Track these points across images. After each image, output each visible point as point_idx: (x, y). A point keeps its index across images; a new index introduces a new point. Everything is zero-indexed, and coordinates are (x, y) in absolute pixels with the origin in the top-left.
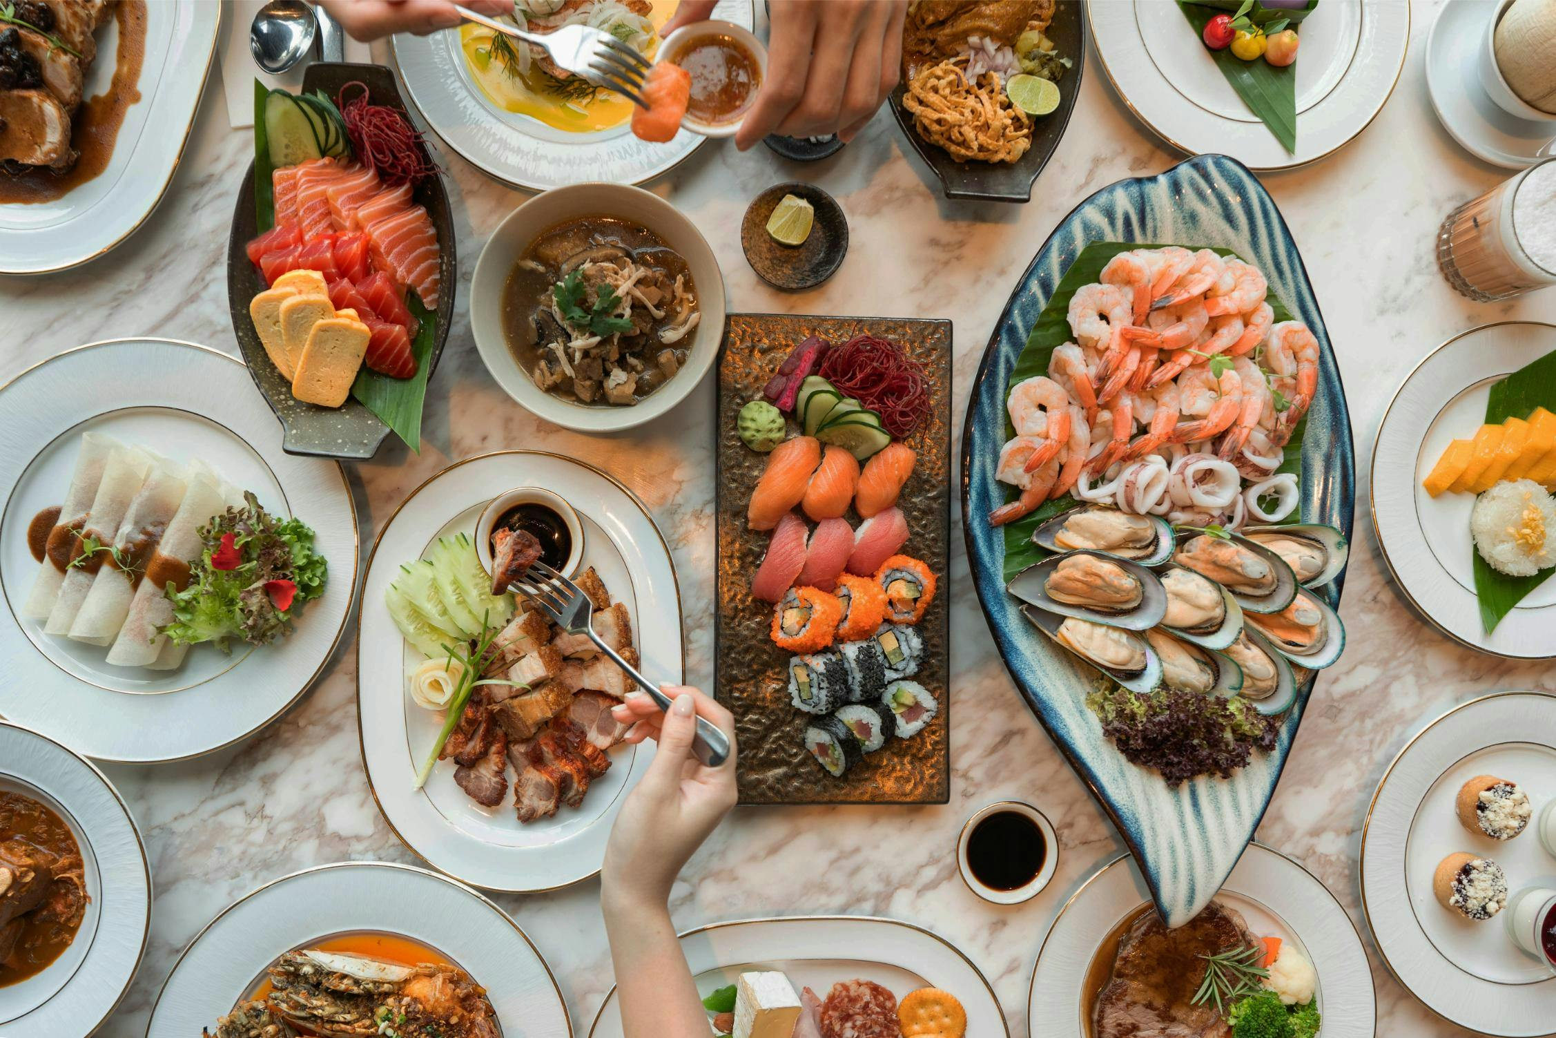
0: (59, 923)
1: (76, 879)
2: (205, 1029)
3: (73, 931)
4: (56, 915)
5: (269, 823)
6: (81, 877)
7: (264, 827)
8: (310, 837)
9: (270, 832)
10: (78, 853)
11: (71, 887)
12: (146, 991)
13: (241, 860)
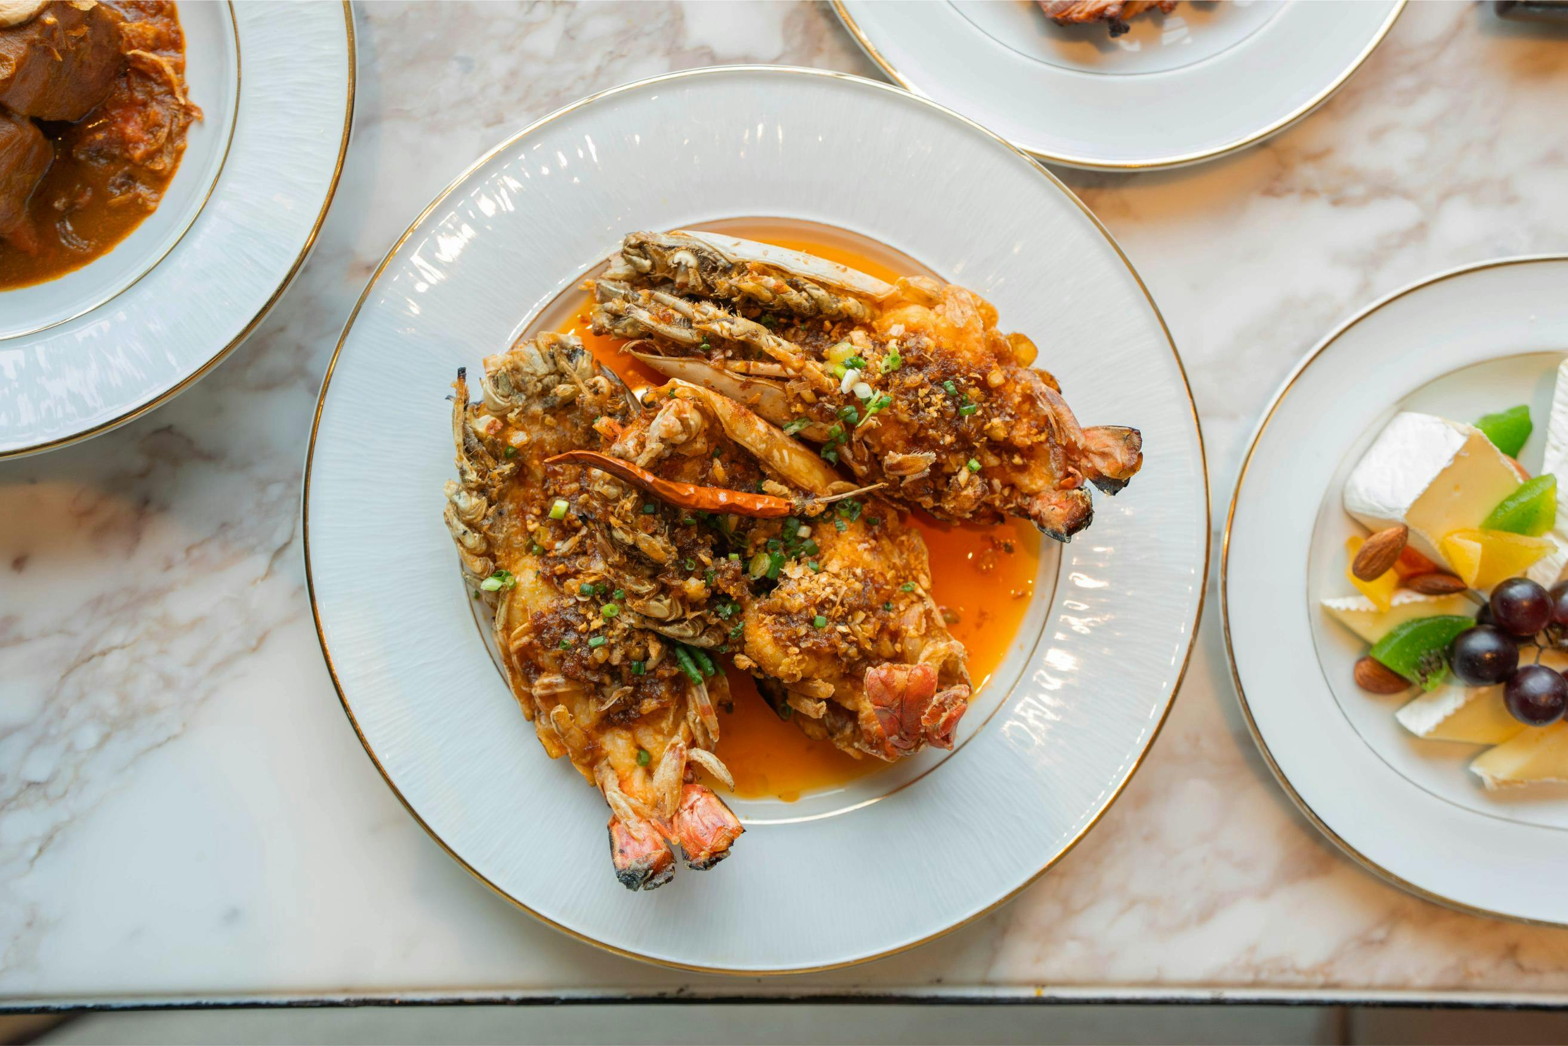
0: (129, 161)
1: (169, 70)
2: (462, 372)
3: (160, 181)
4: (125, 142)
5: (568, 16)
6: (179, 68)
7: (558, 22)
8: (651, 51)
9: (569, 34)
10: (172, 15)
11: (157, 89)
12: (299, 348)
13: (507, 88)
